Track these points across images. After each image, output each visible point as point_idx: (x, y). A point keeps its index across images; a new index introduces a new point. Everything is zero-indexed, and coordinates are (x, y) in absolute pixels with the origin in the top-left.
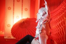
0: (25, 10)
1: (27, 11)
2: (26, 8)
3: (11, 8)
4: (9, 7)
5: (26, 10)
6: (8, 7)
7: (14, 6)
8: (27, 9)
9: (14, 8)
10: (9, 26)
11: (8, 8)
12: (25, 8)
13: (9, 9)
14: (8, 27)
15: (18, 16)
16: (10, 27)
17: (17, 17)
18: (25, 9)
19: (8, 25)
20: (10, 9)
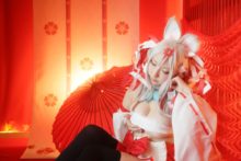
0: (119, 32)
1: (125, 32)
2: (122, 23)
3: (56, 27)
4: (51, 24)
5: (122, 28)
6: (47, 23)
7: (68, 16)
8: (127, 27)
9: (68, 26)
10: (51, 100)
11: (46, 27)
12: (118, 23)
13: (48, 33)
14: (48, 104)
15: (87, 59)
16: (54, 104)
17: (82, 63)
18: (117, 27)
19: (46, 99)
20: (54, 33)
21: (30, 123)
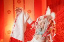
1: (30, 13)
2: (29, 10)
3: (10, 12)
4: (9, 11)
6: (8, 10)
8: (31, 11)
11: (8, 12)
13: (8, 13)
14: (8, 33)
18: (28, 11)
19: (8, 32)
20: (10, 13)
21: (3, 39)
